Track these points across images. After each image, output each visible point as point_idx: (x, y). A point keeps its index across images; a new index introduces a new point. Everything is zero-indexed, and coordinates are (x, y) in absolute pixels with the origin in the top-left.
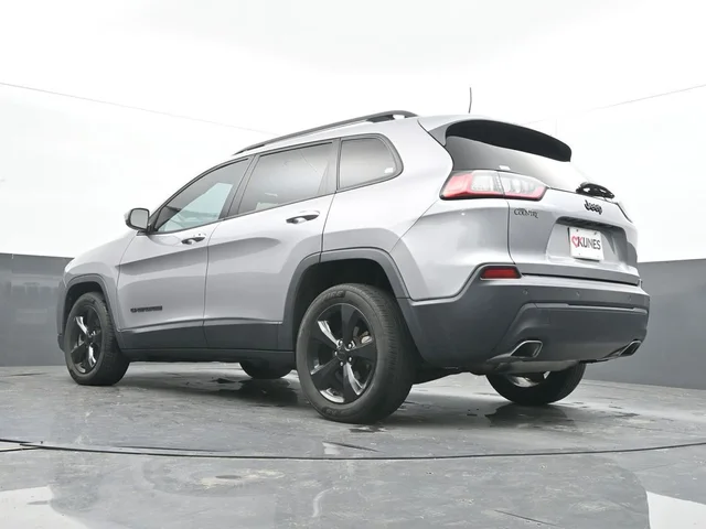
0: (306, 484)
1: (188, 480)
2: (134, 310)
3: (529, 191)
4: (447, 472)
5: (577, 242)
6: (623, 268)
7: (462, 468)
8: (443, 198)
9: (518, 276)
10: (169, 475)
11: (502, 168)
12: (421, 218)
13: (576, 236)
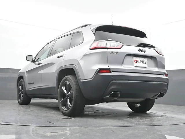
0: (77, 134)
1: (43, 133)
2: (29, 84)
3: (117, 46)
4: (118, 131)
5: (136, 62)
6: (157, 70)
7: (122, 130)
8: (90, 49)
9: (110, 72)
10: (37, 132)
11: (109, 39)
12: (84, 55)
13: (136, 59)
